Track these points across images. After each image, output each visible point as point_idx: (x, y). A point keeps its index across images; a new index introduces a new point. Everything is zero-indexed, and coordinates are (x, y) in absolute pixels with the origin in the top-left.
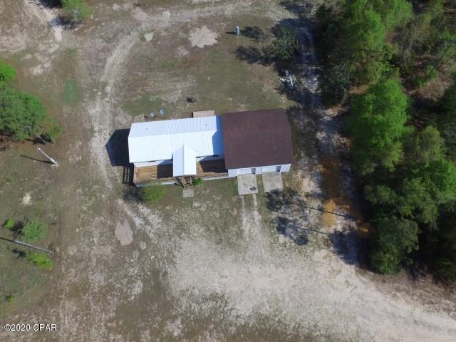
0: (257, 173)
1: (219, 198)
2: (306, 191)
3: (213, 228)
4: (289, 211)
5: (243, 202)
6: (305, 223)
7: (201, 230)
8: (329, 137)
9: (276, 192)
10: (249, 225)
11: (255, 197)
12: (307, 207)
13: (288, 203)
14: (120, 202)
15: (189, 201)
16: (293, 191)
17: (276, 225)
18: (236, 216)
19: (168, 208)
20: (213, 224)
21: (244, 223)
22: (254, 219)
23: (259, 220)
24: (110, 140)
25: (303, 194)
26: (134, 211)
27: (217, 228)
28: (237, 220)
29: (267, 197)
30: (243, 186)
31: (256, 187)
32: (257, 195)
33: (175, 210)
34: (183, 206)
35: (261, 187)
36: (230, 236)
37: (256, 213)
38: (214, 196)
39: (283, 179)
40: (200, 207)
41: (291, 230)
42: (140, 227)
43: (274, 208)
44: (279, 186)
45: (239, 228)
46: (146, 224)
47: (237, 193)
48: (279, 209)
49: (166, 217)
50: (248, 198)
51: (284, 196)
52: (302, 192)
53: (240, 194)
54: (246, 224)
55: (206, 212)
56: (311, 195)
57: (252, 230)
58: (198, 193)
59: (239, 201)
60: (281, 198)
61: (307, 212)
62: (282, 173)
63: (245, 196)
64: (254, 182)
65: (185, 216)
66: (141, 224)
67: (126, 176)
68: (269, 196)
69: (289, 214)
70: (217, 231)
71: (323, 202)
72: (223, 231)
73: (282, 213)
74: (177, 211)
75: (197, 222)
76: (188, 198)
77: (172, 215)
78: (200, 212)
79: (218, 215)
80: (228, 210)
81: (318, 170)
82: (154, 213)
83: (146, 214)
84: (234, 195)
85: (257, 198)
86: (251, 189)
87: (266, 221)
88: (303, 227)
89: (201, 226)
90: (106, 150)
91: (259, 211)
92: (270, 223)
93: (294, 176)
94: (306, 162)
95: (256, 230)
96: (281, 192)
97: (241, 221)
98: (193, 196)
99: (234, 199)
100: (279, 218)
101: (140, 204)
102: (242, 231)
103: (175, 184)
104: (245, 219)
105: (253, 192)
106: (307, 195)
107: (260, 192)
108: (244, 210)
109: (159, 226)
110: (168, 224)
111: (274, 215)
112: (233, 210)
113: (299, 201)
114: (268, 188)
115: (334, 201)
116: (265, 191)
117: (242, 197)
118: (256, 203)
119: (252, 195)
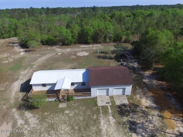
0: (109, 95)
1: (84, 108)
2: (145, 105)
3: (76, 128)
4: (136, 116)
5: (101, 110)
6: (151, 125)
7: (67, 129)
8: (151, 81)
9: (124, 105)
10: (106, 125)
11: (109, 107)
12: (149, 115)
13: (134, 112)
14: (14, 110)
15: (63, 110)
16: (136, 105)
17: (128, 126)
18: (96, 119)
19: (46, 114)
20: (77, 124)
21: (102, 124)
22: (109, 122)
23: (114, 122)
24: (25, 82)
25: (144, 107)
26: (21, 116)
27: (80, 128)
28: (97, 122)
29: (118, 108)
30: (100, 101)
31: (110, 102)
32: (110, 106)
33: (51, 115)
34: (57, 113)
35: (113, 102)
36: (90, 134)
37: (111, 118)
38: (81, 107)
39: (128, 98)
40: (69, 113)
41: (141, 130)
42: (20, 126)
43: (125, 114)
44: (126, 102)
45: (98, 128)
46: (25, 124)
47: (96, 105)
48: (128, 115)
49: (42, 120)
50: (105, 108)
51: (130, 107)
52: (143, 106)
53: (98, 105)
54: (104, 124)
55: (73, 116)
56: (149, 108)
57: (109, 130)
58: (69, 105)
59: (98, 110)
60: (129, 109)
61: (151, 117)
62: (126, 96)
63: (102, 107)
64: (108, 99)
65: (57, 119)
66: (21, 124)
67: (25, 96)
68: (119, 107)
69: (136, 118)
70: (79, 129)
71: (160, 112)
72: (85, 130)
73: (131, 118)
74: (52, 116)
75: (65, 123)
76: (62, 108)
77: (47, 118)
78: (68, 116)
79: (81, 118)
80: (90, 115)
81: (149, 95)
82: (34, 117)
83: (28, 117)
84: (94, 106)
85: (111, 109)
86: (106, 103)
87: (119, 123)
88: (150, 128)
89: (68, 126)
90: (20, 86)
91: (113, 116)
92: (123, 124)
93: (135, 97)
94: (141, 91)
95: (112, 129)
96: (128, 105)
97: (100, 123)
98: (65, 107)
99: (95, 109)
100: (130, 121)
101: (27, 111)
102: (100, 130)
103: (55, 101)
104: (102, 122)
105: (108, 105)
106: (147, 107)
107: (112, 104)
108: (102, 115)
109: (35, 125)
110: (42, 124)
111: (125, 119)
112: (93, 116)
113: (142, 110)
114: (118, 103)
115: (168, 111)
116: (116, 105)
117: (101, 108)
118: (110, 111)
119: (107, 106)
